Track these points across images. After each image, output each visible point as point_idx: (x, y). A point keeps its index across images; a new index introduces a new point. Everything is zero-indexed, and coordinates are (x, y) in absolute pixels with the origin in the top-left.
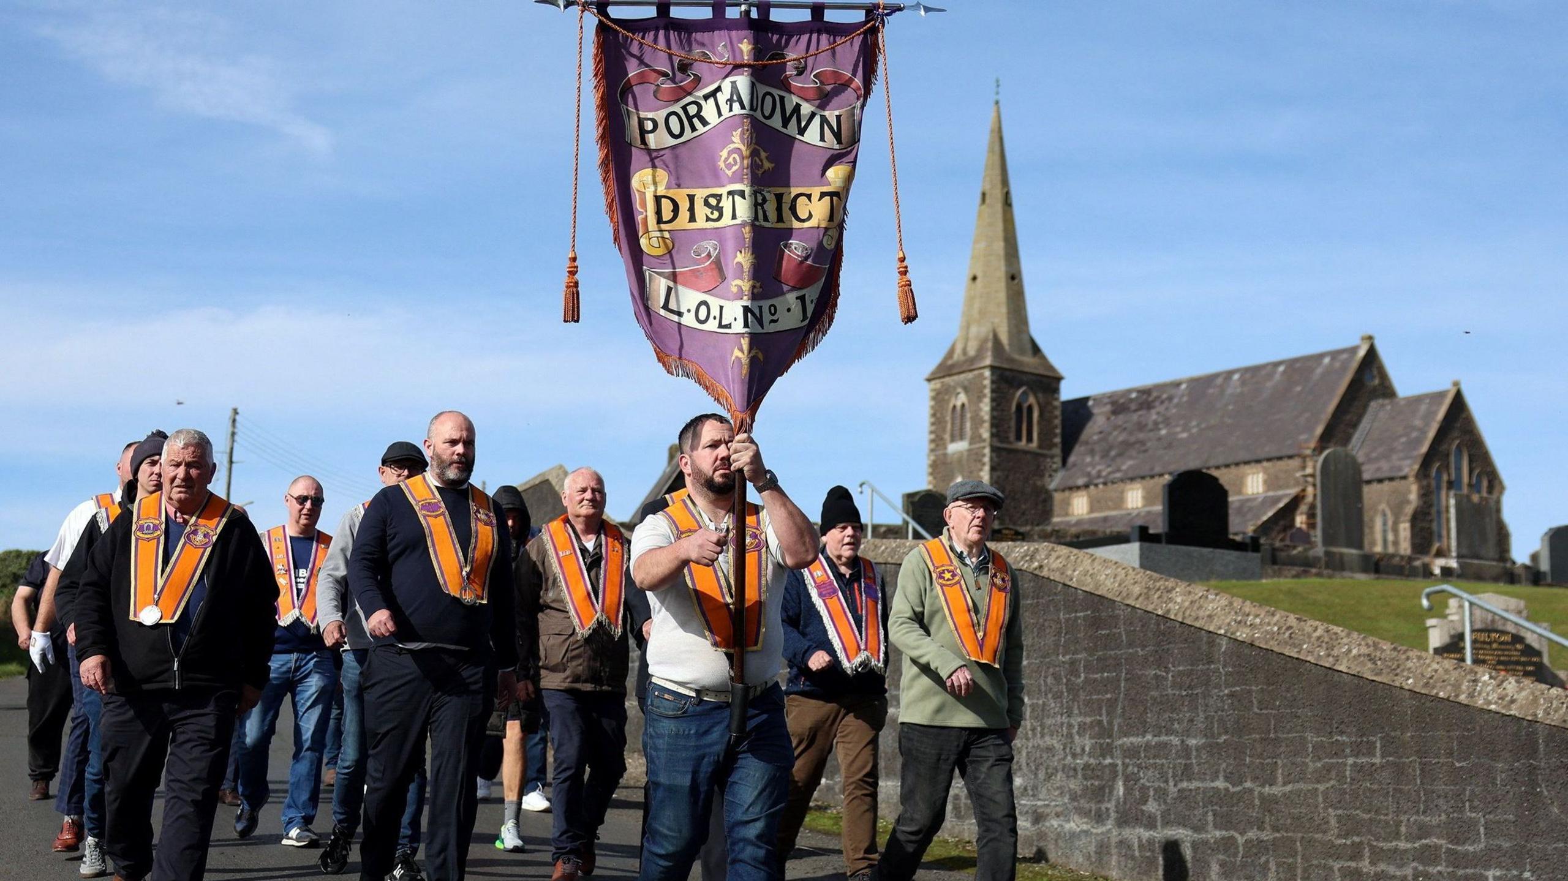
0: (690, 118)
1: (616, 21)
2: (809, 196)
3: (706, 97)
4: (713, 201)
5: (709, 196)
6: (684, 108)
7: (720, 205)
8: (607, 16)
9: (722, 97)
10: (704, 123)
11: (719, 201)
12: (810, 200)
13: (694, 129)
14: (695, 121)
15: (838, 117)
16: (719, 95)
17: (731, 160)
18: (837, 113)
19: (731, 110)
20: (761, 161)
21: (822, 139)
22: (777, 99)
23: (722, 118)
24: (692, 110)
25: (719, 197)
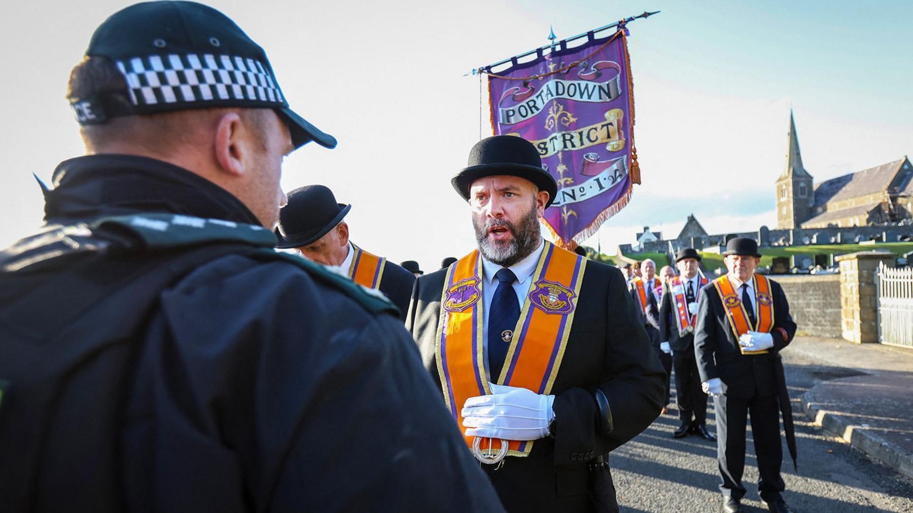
0: (530, 108)
1: (496, 74)
2: (596, 129)
3: (537, 97)
4: (542, 146)
5: (540, 144)
6: (527, 103)
7: (546, 147)
8: (491, 73)
9: (543, 95)
10: (537, 109)
11: (545, 145)
12: (596, 131)
13: (532, 113)
14: (533, 109)
15: (608, 85)
16: (543, 94)
17: (550, 123)
18: (607, 83)
19: (548, 99)
20: (568, 118)
21: (600, 98)
22: (577, 86)
23: (545, 104)
24: (532, 104)
25: (545, 143)
